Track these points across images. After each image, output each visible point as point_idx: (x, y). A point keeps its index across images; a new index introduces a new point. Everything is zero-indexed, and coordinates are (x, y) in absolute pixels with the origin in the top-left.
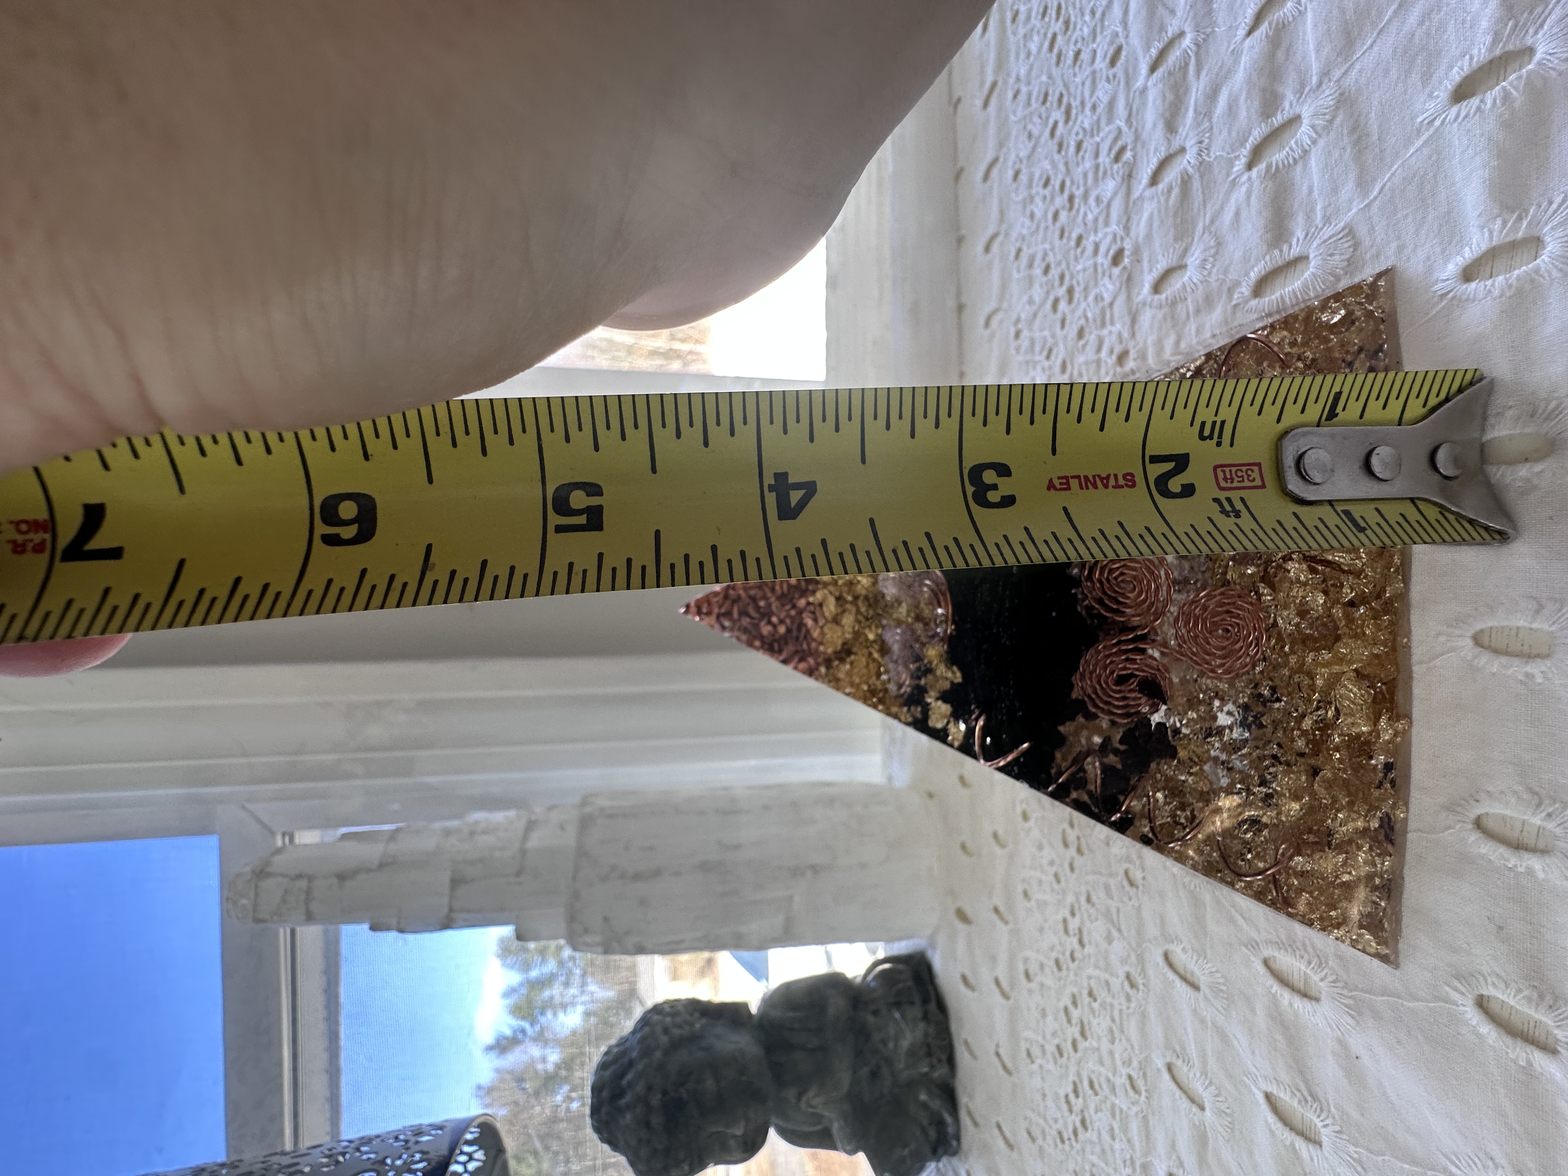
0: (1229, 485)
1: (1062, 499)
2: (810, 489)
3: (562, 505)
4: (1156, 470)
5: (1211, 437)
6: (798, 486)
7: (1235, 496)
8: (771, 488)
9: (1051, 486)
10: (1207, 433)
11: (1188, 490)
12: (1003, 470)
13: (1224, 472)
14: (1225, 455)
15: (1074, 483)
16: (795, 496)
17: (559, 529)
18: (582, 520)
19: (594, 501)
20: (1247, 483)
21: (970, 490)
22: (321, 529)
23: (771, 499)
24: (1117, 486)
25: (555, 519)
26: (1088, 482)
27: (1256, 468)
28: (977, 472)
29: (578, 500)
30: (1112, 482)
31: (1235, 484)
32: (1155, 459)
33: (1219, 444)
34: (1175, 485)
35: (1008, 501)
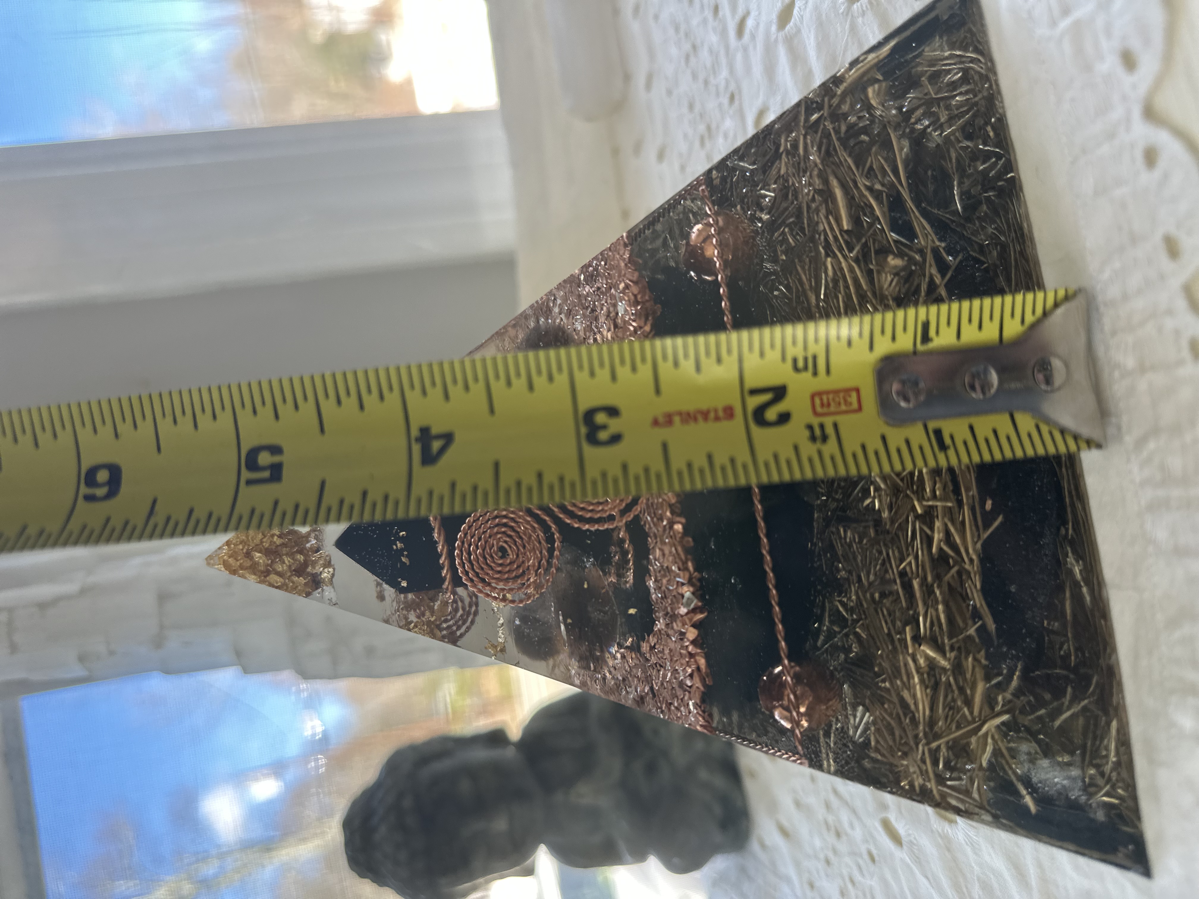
0: (825, 410)
1: (663, 433)
2: (448, 438)
3: (252, 463)
4: (754, 402)
5: (806, 368)
6: (438, 437)
7: (828, 422)
8: (417, 440)
9: (656, 423)
10: (801, 364)
11: (784, 418)
12: (613, 412)
13: (821, 400)
14: (823, 382)
15: (677, 419)
16: (436, 445)
17: (249, 482)
18: (266, 474)
19: (276, 459)
20: (843, 407)
21: (584, 430)
22: (84, 490)
23: (416, 448)
24: (717, 419)
25: (246, 475)
26: (689, 417)
27: (854, 395)
28: (590, 415)
29: (264, 459)
30: (712, 415)
31: (833, 408)
32: (754, 392)
33: (815, 373)
34: (771, 414)
35: (616, 439)
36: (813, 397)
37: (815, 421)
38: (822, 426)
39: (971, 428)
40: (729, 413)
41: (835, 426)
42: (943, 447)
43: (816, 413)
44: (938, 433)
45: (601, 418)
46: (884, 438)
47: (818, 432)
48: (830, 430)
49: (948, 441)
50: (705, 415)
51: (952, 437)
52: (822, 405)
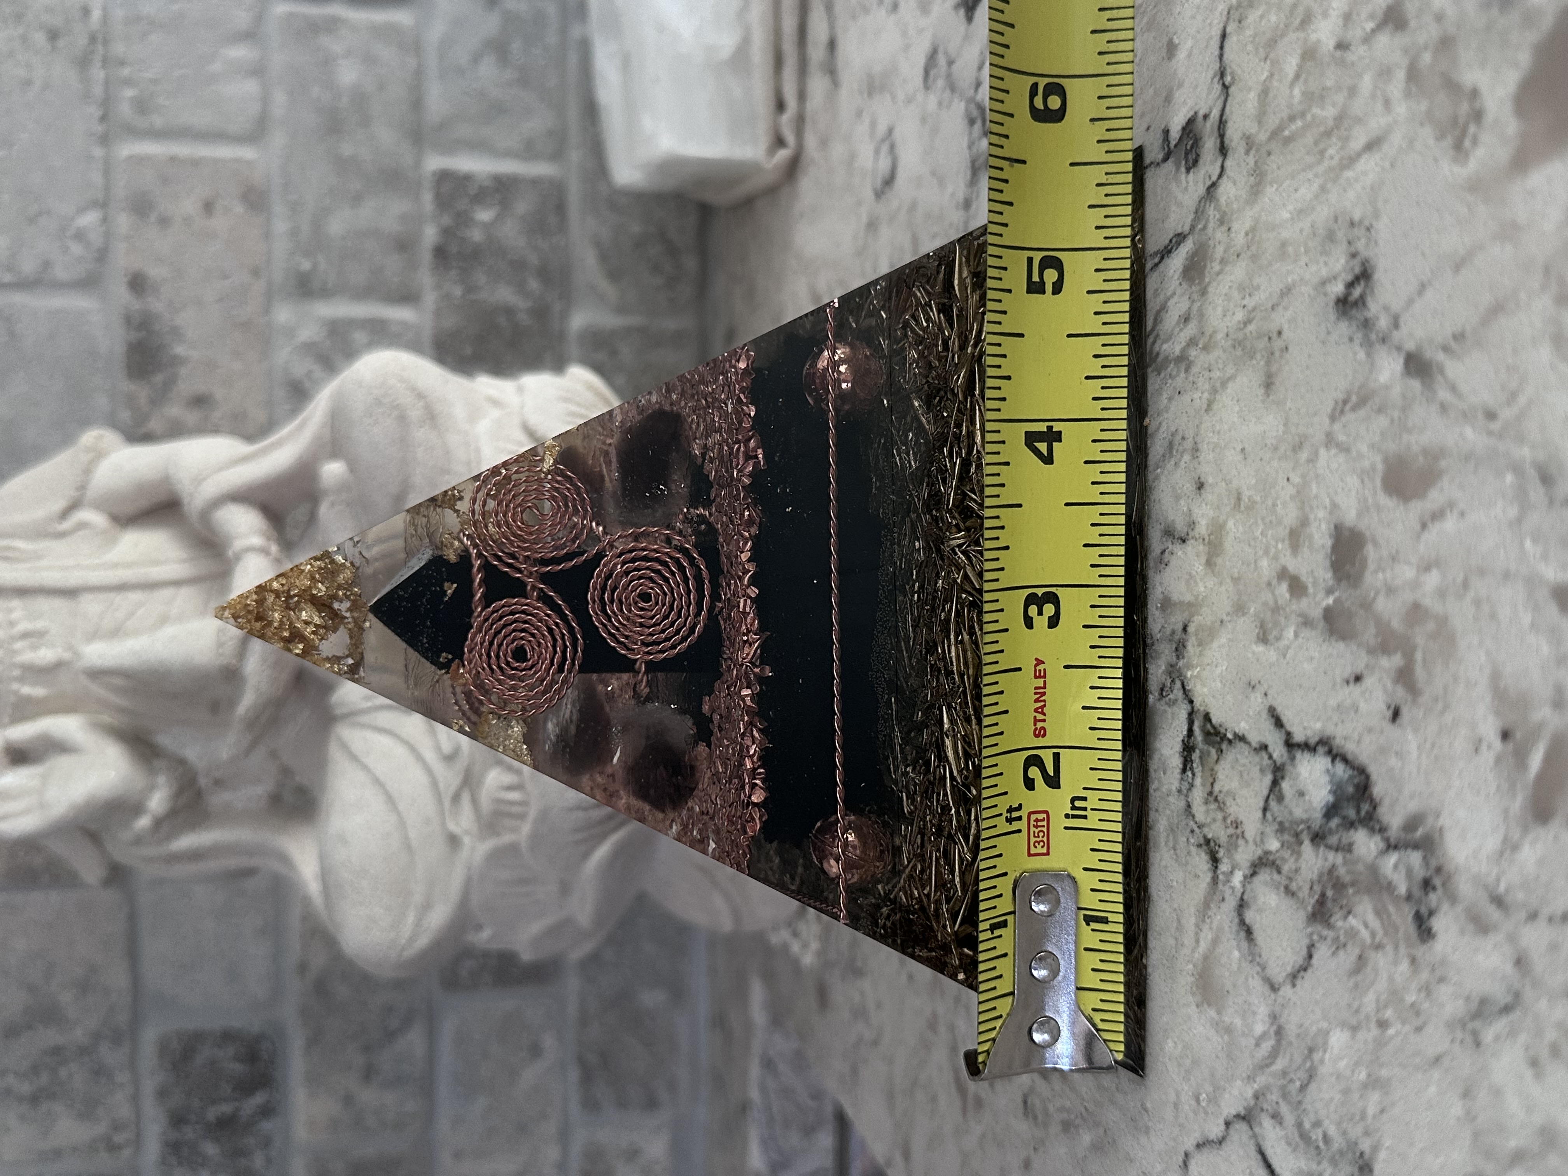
36: (1046, 812)
37: (1024, 813)
38: (1019, 818)
39: (1005, 955)
40: (1040, 733)
41: (1019, 831)
42: (993, 927)
43: (1030, 814)
44: (1004, 924)
45: (1049, 609)
46: (1005, 874)
47: (1015, 814)
48: (1016, 825)
49: (997, 933)
50: (1041, 710)
51: (1000, 936)
52: (1037, 820)
